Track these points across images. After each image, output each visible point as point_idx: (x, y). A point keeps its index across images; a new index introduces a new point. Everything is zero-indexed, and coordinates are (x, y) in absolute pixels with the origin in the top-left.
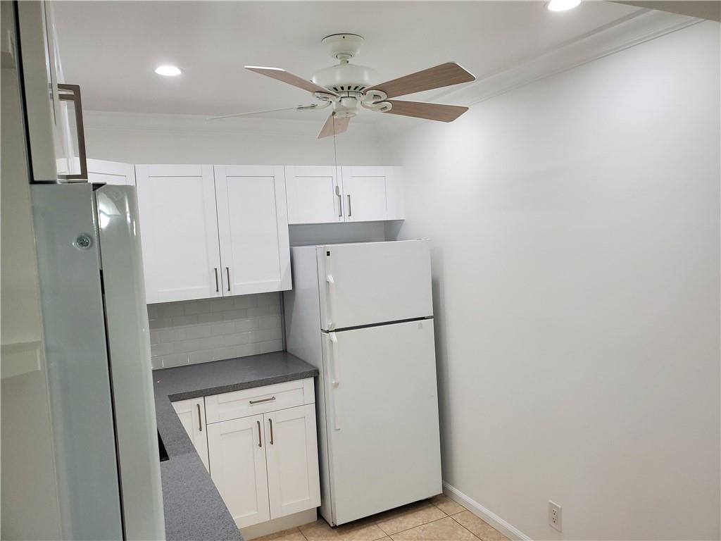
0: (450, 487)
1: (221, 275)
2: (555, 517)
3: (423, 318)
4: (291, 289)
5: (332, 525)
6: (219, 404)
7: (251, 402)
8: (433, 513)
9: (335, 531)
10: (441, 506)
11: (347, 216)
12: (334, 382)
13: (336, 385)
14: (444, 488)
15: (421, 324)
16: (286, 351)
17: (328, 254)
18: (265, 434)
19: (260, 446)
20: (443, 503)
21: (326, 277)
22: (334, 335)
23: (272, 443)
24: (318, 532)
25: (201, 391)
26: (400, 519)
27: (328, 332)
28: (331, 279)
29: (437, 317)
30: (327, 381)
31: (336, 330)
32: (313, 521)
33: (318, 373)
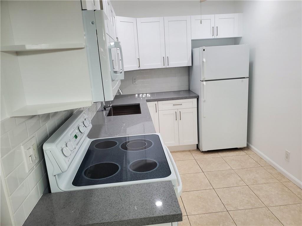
0: (250, 145)
1: (165, 59)
2: (287, 156)
3: (244, 78)
4: (191, 65)
5: (201, 151)
6: (163, 104)
7: (173, 105)
8: (241, 153)
9: (202, 153)
10: (246, 151)
11: (216, 36)
12: (203, 100)
13: (204, 101)
14: (247, 145)
15: (243, 80)
16: (190, 90)
17: (204, 50)
18: (178, 116)
19: (176, 120)
20: (246, 150)
21: (203, 60)
22: (205, 83)
23: (180, 120)
24: (196, 152)
25: (157, 99)
26: (228, 153)
27: (202, 81)
28: (204, 60)
29: (251, 78)
30: (201, 100)
31: (206, 81)
32: (195, 149)
33: (199, 97)
